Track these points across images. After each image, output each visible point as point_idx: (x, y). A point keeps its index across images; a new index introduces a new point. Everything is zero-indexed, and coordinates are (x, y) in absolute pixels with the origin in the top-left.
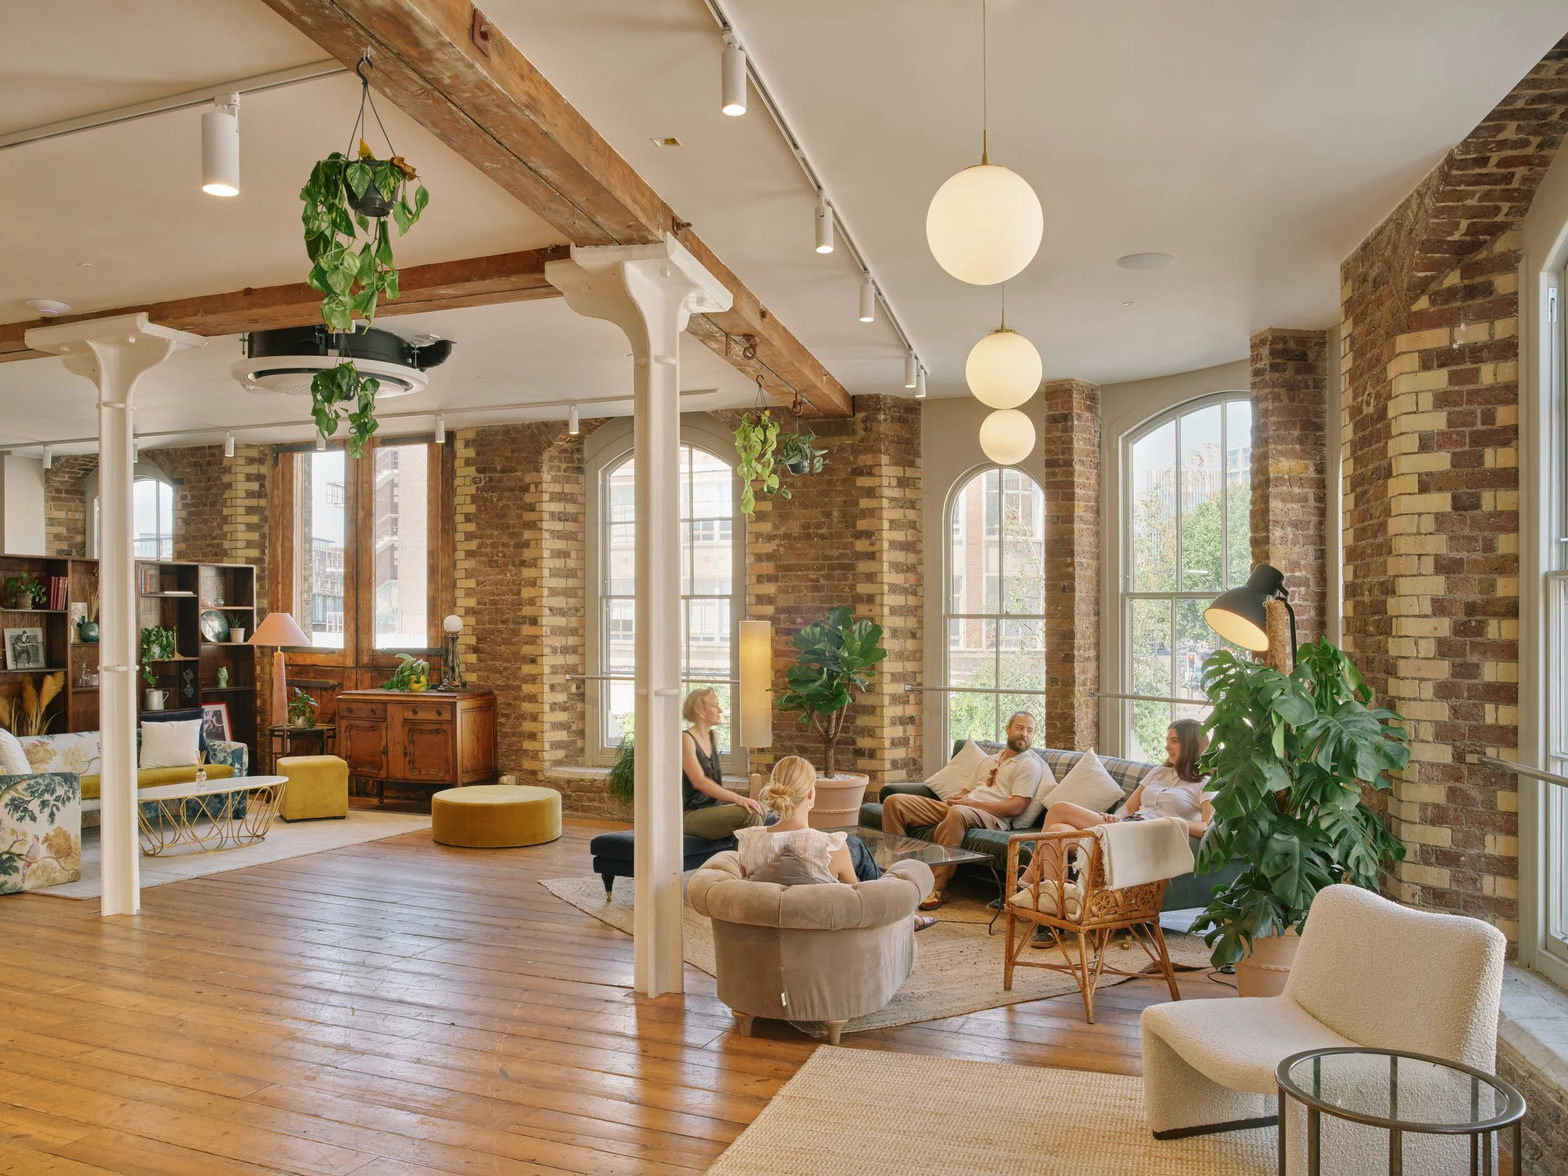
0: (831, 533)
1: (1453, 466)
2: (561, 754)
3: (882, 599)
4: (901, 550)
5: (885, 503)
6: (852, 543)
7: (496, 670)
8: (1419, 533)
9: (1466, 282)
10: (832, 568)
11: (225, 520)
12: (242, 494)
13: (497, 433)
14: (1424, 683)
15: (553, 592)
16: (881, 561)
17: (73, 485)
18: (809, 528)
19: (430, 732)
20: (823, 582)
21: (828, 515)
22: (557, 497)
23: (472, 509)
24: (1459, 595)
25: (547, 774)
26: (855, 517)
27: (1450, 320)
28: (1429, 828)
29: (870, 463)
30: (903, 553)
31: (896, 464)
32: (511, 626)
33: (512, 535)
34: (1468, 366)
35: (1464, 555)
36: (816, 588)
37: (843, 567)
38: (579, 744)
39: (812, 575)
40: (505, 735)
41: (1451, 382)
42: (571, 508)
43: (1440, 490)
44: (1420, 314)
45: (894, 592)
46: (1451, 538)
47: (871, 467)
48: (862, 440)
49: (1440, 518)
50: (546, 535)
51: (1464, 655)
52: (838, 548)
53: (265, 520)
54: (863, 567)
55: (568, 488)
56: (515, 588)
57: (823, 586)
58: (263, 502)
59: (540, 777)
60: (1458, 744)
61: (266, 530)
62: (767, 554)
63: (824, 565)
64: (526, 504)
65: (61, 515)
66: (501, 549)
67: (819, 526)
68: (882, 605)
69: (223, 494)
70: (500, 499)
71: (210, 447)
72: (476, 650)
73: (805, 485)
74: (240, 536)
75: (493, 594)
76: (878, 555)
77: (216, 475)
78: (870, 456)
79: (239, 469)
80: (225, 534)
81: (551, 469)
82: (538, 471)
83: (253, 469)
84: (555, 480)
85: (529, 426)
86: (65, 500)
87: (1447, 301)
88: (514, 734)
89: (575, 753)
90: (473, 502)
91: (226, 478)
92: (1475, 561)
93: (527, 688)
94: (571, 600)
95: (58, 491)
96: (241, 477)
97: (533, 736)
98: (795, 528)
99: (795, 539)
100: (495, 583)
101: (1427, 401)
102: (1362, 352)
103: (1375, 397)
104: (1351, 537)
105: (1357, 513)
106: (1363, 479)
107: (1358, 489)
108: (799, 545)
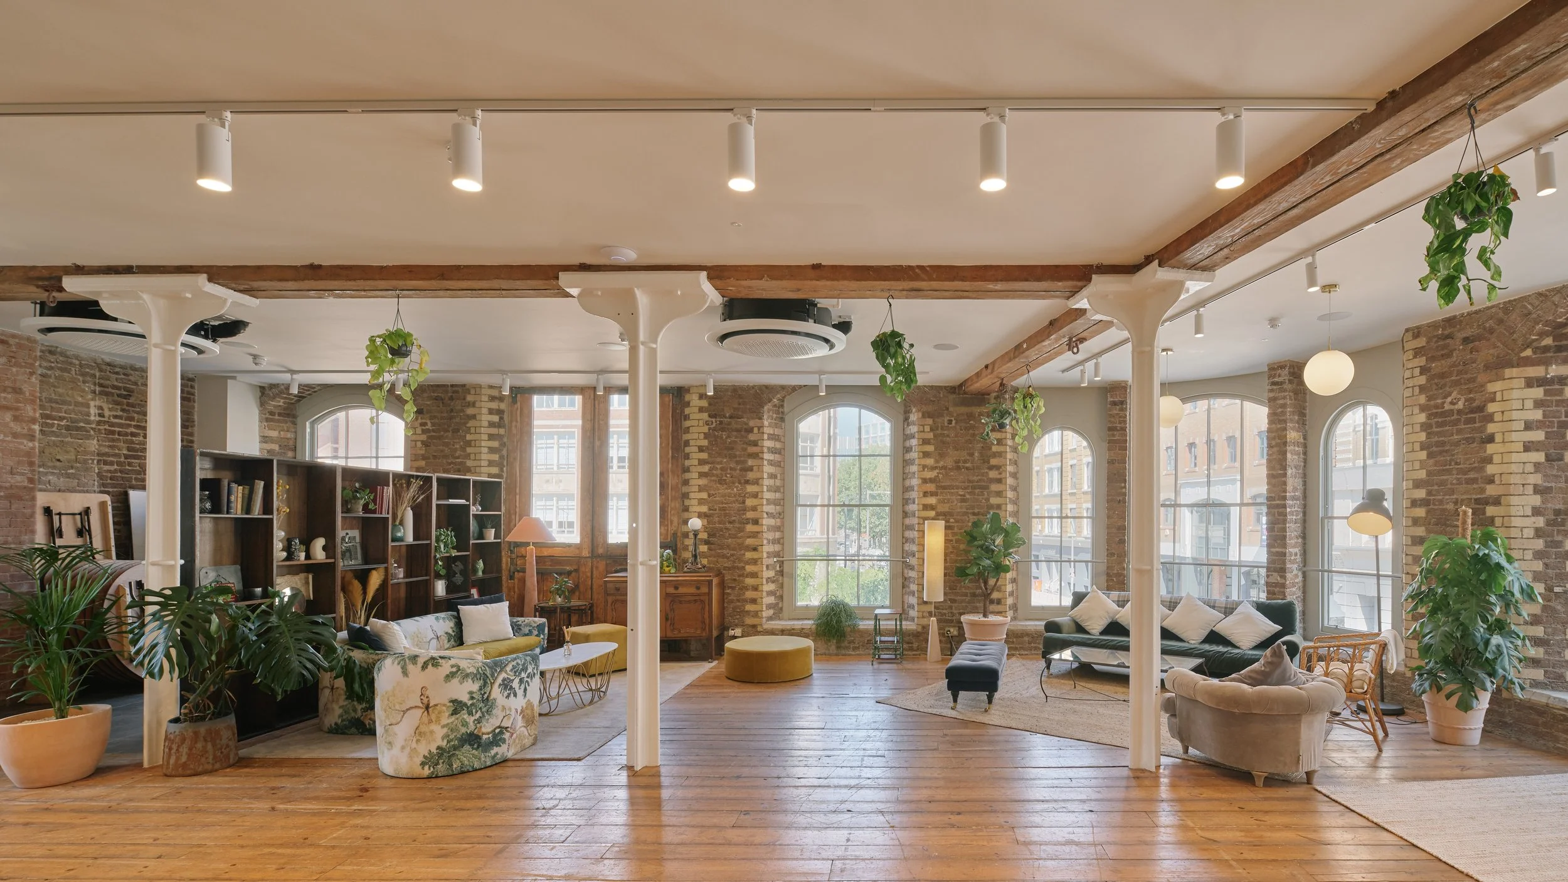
0: (974, 467)
1: (1546, 438)
2: (771, 612)
3: (1006, 507)
4: (1014, 478)
6: (987, 473)
7: (724, 556)
8: (1524, 473)
9: (1556, 343)
10: (974, 488)
11: (469, 444)
12: (486, 424)
13: (727, 390)
14: (1526, 552)
15: (769, 502)
16: (1005, 484)
17: (285, 409)
18: (959, 463)
19: (689, 602)
20: (968, 496)
21: (972, 455)
22: (772, 437)
23: (705, 443)
24: (1549, 505)
25: (765, 627)
26: (990, 457)
27: (1547, 363)
28: (1530, 627)
30: (1014, 480)
32: (737, 525)
33: (737, 463)
34: (1557, 387)
35: (1553, 485)
36: (963, 500)
37: (981, 487)
38: (780, 605)
39: (960, 492)
40: (732, 601)
41: (1545, 395)
42: (778, 445)
43: (1538, 450)
44: (1527, 358)
46: (1544, 476)
49: (1537, 466)
50: (765, 463)
51: (1553, 537)
52: (978, 476)
53: (503, 445)
54: (994, 487)
55: (777, 431)
56: (741, 499)
57: (968, 499)
58: (502, 431)
59: (759, 629)
60: (1548, 582)
61: (504, 452)
62: (930, 479)
63: (968, 486)
64: (750, 441)
65: (274, 434)
66: (729, 471)
67: (965, 462)
69: (465, 423)
70: (729, 437)
71: (452, 386)
72: (707, 542)
73: (956, 436)
74: (484, 457)
75: (722, 503)
76: (1002, 480)
77: (459, 407)
79: (483, 404)
80: (469, 454)
81: (768, 418)
82: (760, 419)
83: (494, 405)
84: (770, 426)
85: (753, 387)
86: (278, 421)
87: (1544, 352)
88: (738, 601)
89: (778, 611)
90: (705, 438)
91: (470, 411)
92: (1560, 488)
93: (749, 568)
94: (778, 507)
95: (272, 413)
96: (485, 411)
97: (754, 601)
98: (949, 462)
99: (949, 469)
100: (724, 496)
101: (1529, 404)
102: (1442, 376)
103: (1466, 400)
104: (1422, 474)
105: (1431, 461)
106: (1443, 444)
107: (1434, 449)
108: (952, 473)
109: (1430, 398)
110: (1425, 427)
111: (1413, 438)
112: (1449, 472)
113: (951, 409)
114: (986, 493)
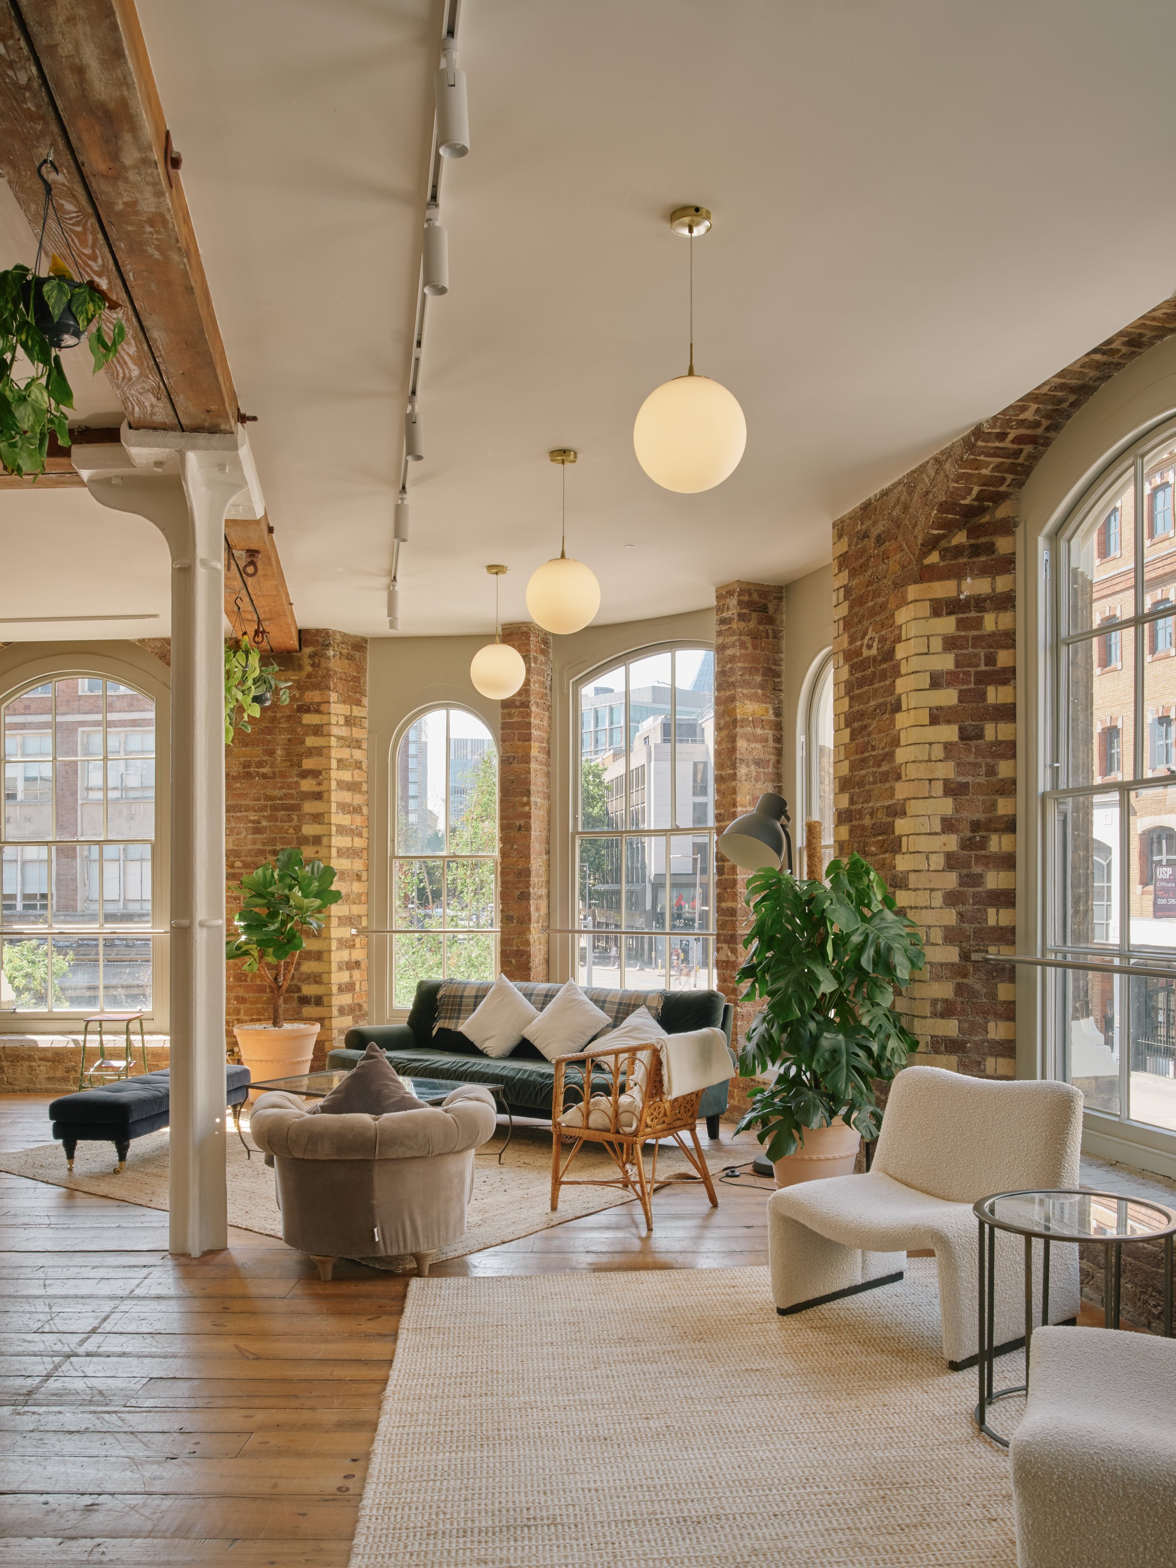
0: (274, 773)
1: (960, 701)
3: (330, 840)
4: (349, 790)
5: (333, 741)
6: (297, 782)
8: (929, 760)
9: (972, 541)
10: (274, 808)
14: (934, 894)
16: (329, 801)
18: (249, 766)
20: (264, 823)
21: (271, 753)
24: (965, 814)
26: (301, 756)
27: (958, 574)
28: (940, 1021)
29: (317, 699)
30: (350, 793)
31: (344, 702)
34: (973, 614)
35: (969, 779)
36: (257, 830)
37: (287, 808)
39: (253, 816)
41: (958, 628)
43: (949, 722)
44: (932, 567)
45: (341, 834)
46: (958, 764)
47: (319, 704)
48: (309, 676)
49: (948, 747)
51: (969, 867)
52: (282, 788)
54: (309, 807)
57: (265, 828)
60: (964, 945)
63: (266, 806)
67: (260, 764)
68: (330, 847)
76: (325, 795)
78: (317, 693)
87: (955, 557)
92: (979, 784)
101: (937, 644)
102: (861, 600)
103: (879, 640)
104: (847, 768)
105: (853, 746)
107: (855, 724)
108: (238, 785)
109: (851, 639)
110: (848, 687)
114: (295, 817)
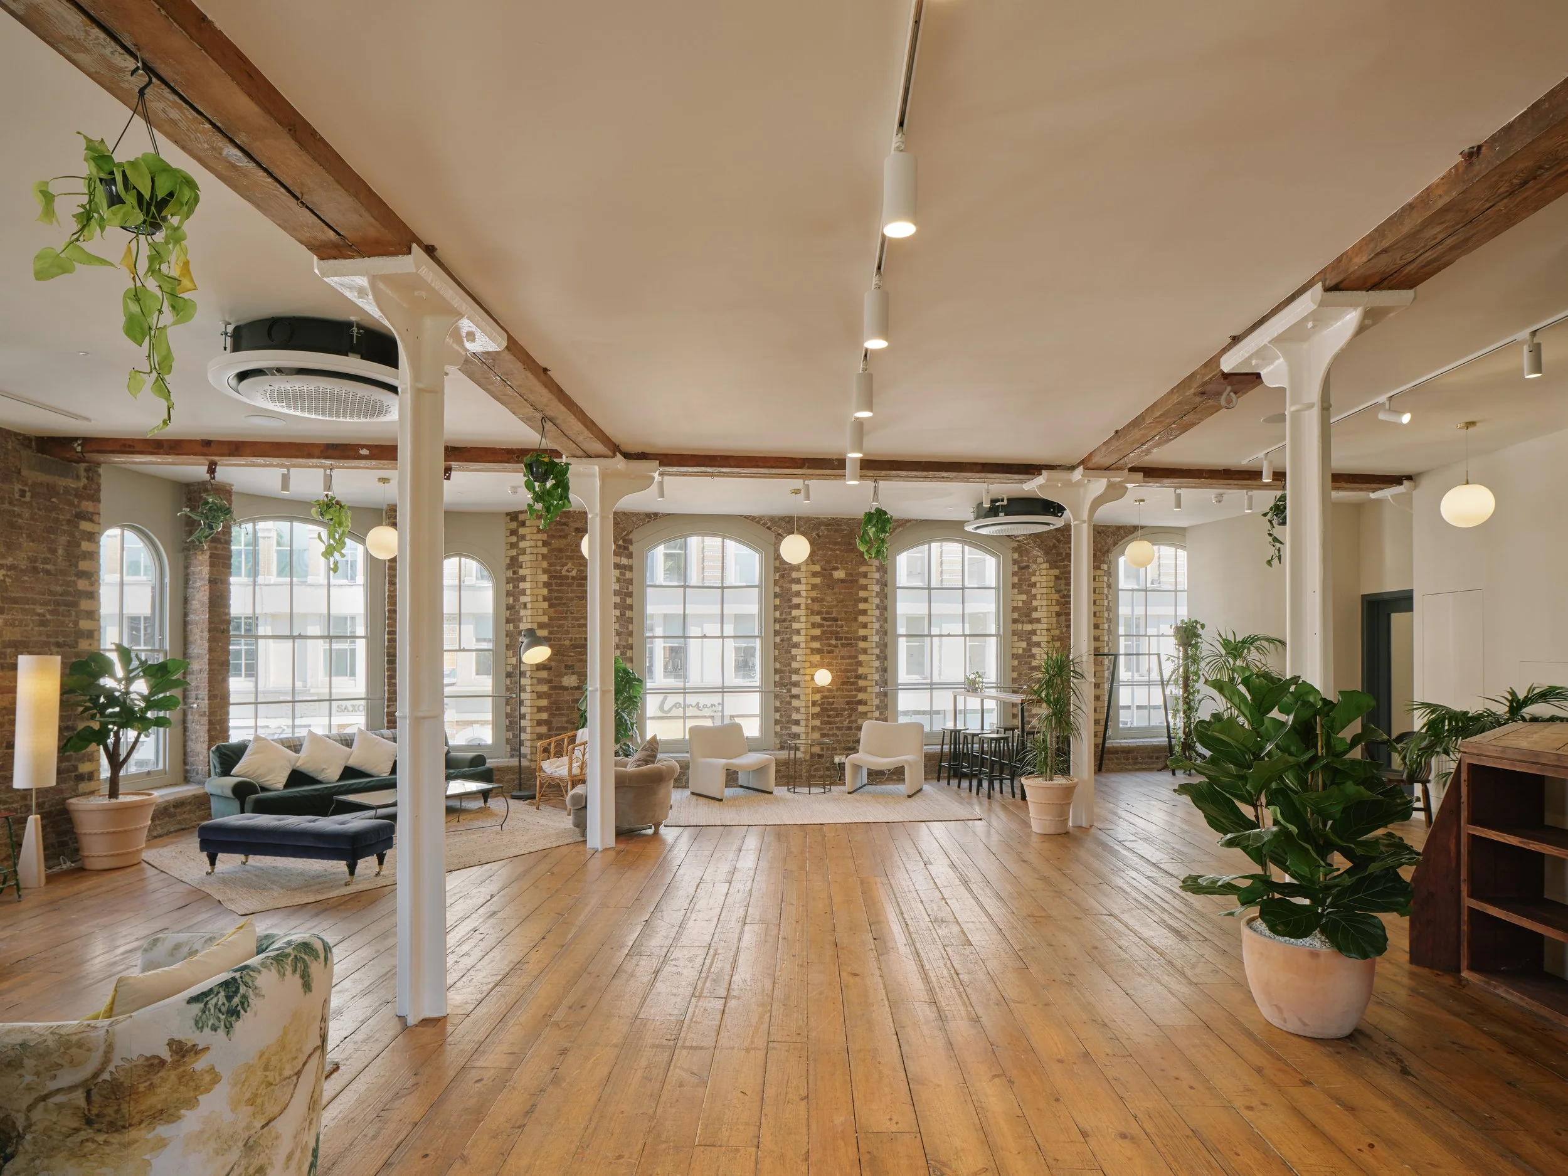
0: (56, 570)
3: (98, 635)
6: (74, 582)
10: (56, 603)
16: (97, 600)
18: (35, 562)
20: (49, 617)
21: (54, 551)
26: (77, 558)
36: (43, 623)
37: (67, 603)
39: (39, 609)
52: (62, 585)
57: (50, 621)
63: (50, 601)
67: (46, 561)
73: (32, 518)
76: (97, 595)
99: (22, 570)
102: (560, 550)
103: (578, 571)
104: (545, 619)
105: (552, 610)
106: (561, 598)
107: (554, 601)
108: (26, 578)
109: (551, 565)
110: (546, 585)
111: (536, 591)
112: (565, 618)
113: (24, 472)
114: (74, 614)
